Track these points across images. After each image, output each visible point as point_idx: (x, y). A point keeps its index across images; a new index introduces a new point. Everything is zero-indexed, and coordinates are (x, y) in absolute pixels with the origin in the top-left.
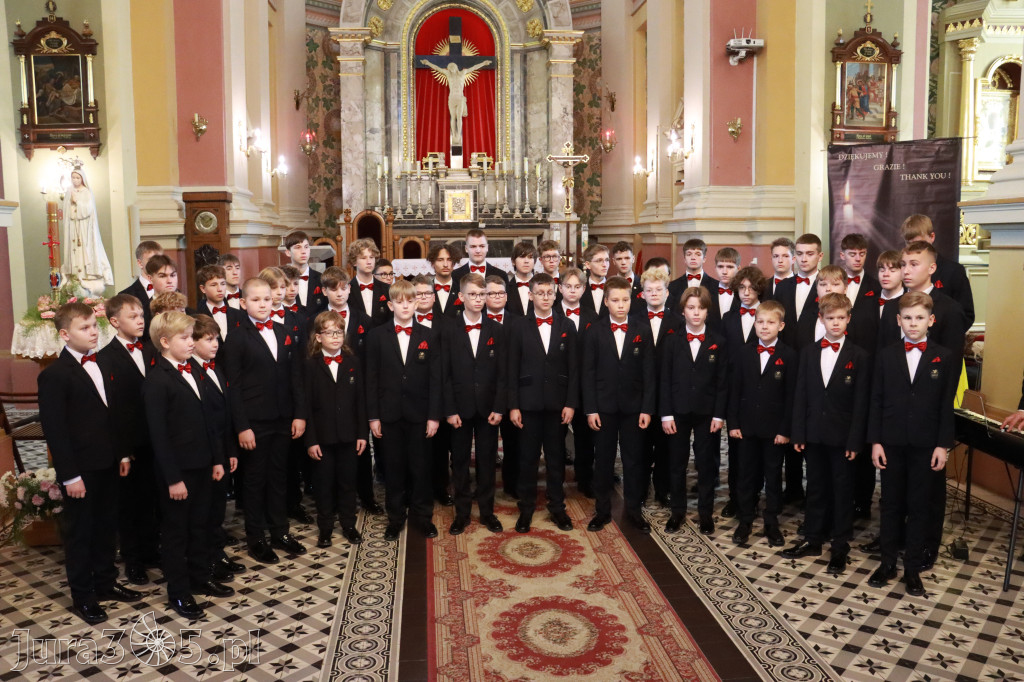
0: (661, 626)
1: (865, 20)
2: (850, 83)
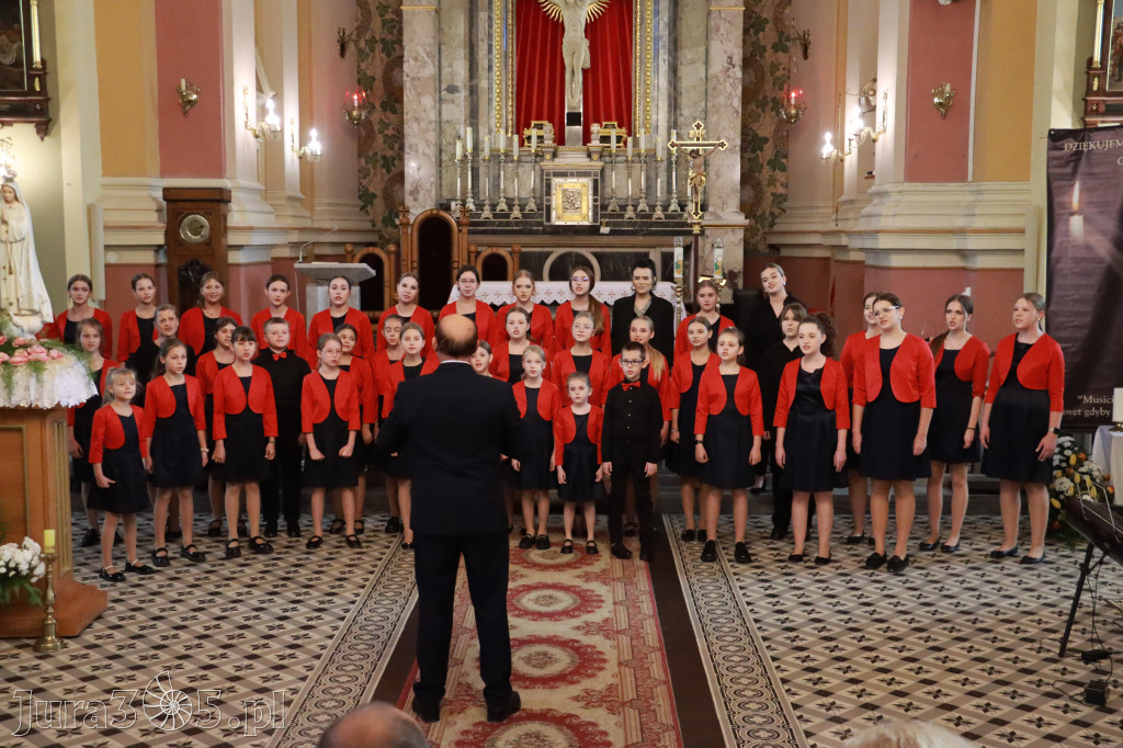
2: (1118, 28)
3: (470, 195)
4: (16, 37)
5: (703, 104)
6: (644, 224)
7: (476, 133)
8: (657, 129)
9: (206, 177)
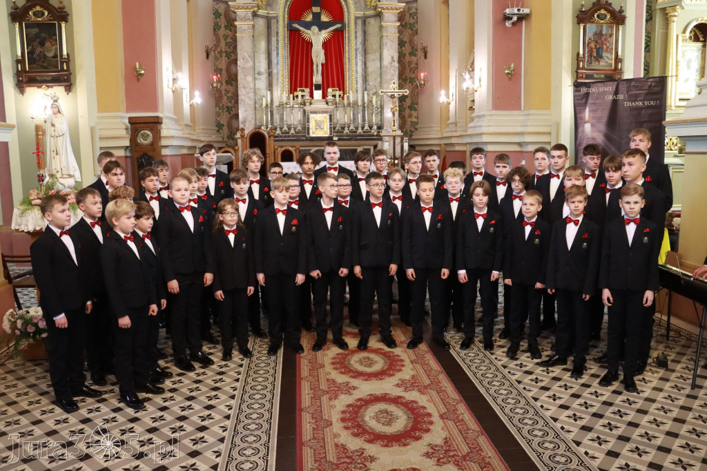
0: (456, 414)
2: (589, 39)
3: (270, 123)
4: (54, 43)
5: (379, 79)
6: (353, 136)
7: (272, 94)
8: (357, 91)
9: (149, 111)
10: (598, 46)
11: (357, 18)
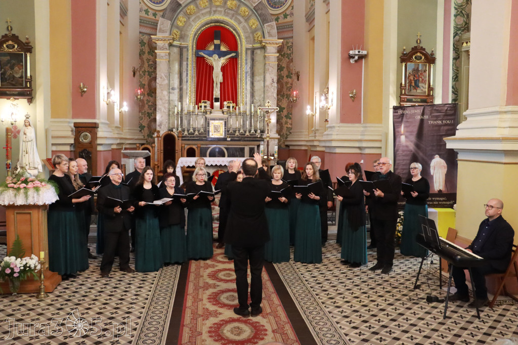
0: (283, 330)
1: (417, 42)
2: (409, 74)
3: (180, 126)
4: (21, 67)
5: (263, 95)
6: (242, 137)
7: (182, 104)
8: (246, 103)
9: (89, 119)
10: (415, 79)
11: (247, 49)
